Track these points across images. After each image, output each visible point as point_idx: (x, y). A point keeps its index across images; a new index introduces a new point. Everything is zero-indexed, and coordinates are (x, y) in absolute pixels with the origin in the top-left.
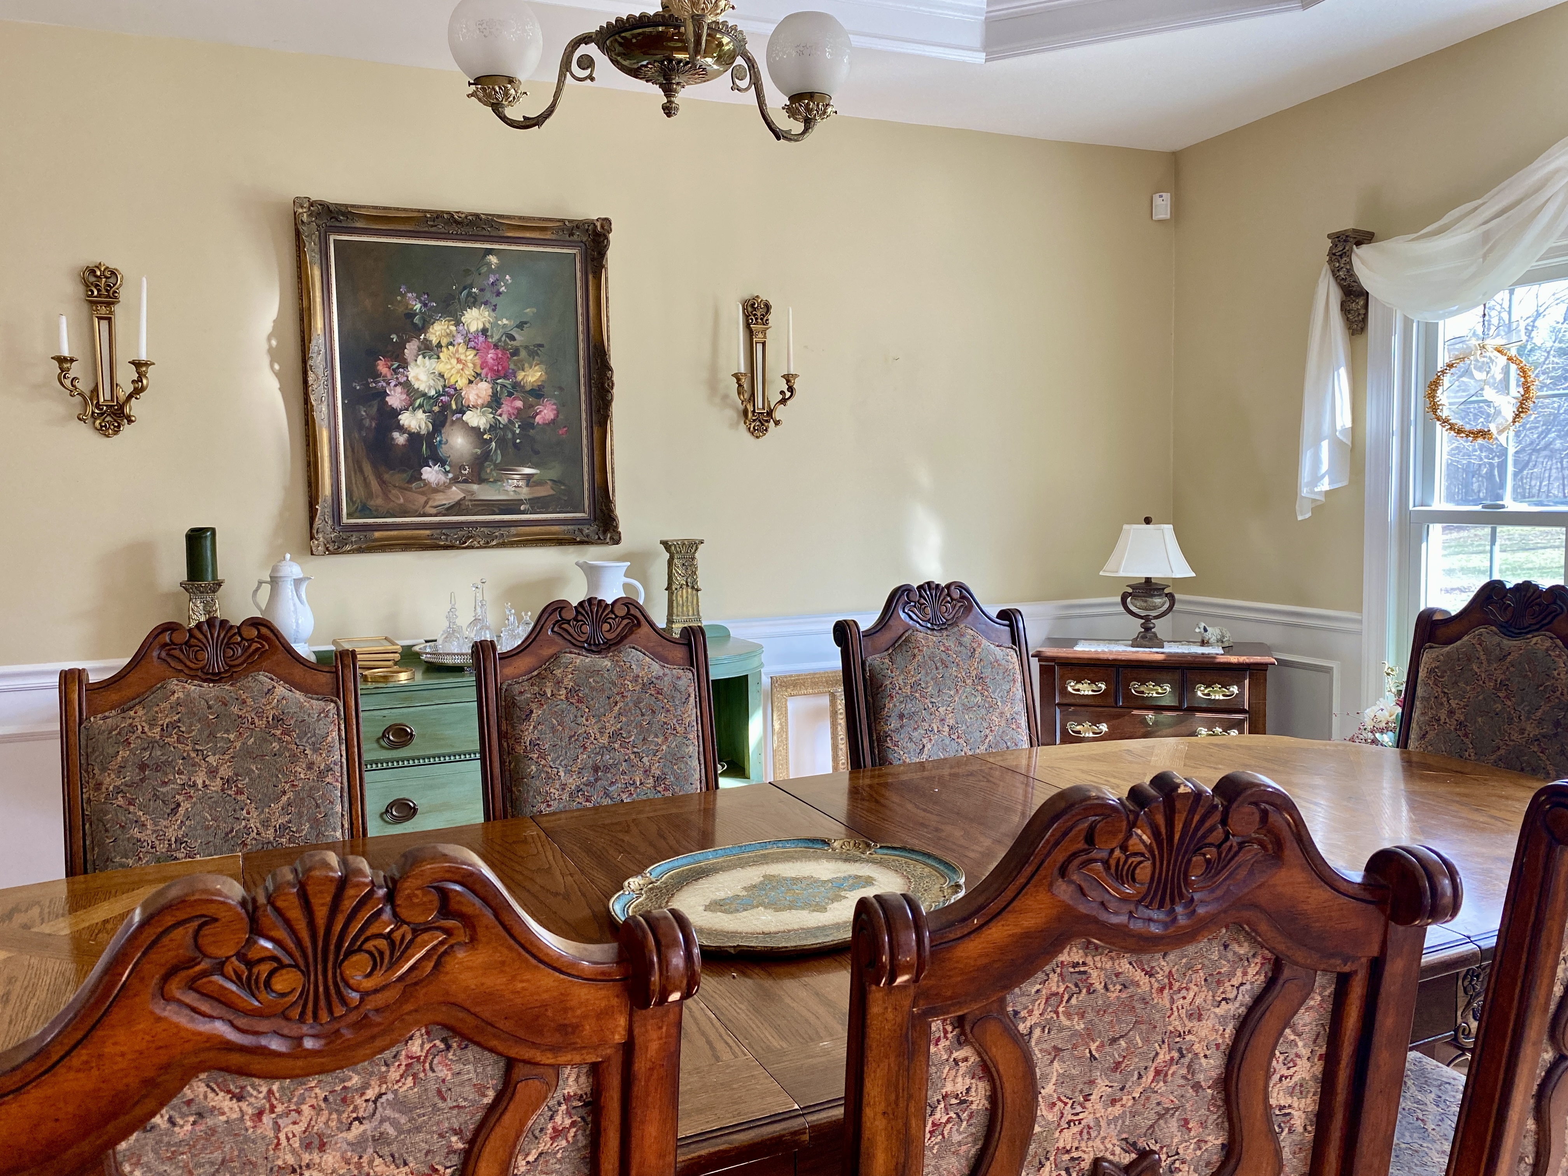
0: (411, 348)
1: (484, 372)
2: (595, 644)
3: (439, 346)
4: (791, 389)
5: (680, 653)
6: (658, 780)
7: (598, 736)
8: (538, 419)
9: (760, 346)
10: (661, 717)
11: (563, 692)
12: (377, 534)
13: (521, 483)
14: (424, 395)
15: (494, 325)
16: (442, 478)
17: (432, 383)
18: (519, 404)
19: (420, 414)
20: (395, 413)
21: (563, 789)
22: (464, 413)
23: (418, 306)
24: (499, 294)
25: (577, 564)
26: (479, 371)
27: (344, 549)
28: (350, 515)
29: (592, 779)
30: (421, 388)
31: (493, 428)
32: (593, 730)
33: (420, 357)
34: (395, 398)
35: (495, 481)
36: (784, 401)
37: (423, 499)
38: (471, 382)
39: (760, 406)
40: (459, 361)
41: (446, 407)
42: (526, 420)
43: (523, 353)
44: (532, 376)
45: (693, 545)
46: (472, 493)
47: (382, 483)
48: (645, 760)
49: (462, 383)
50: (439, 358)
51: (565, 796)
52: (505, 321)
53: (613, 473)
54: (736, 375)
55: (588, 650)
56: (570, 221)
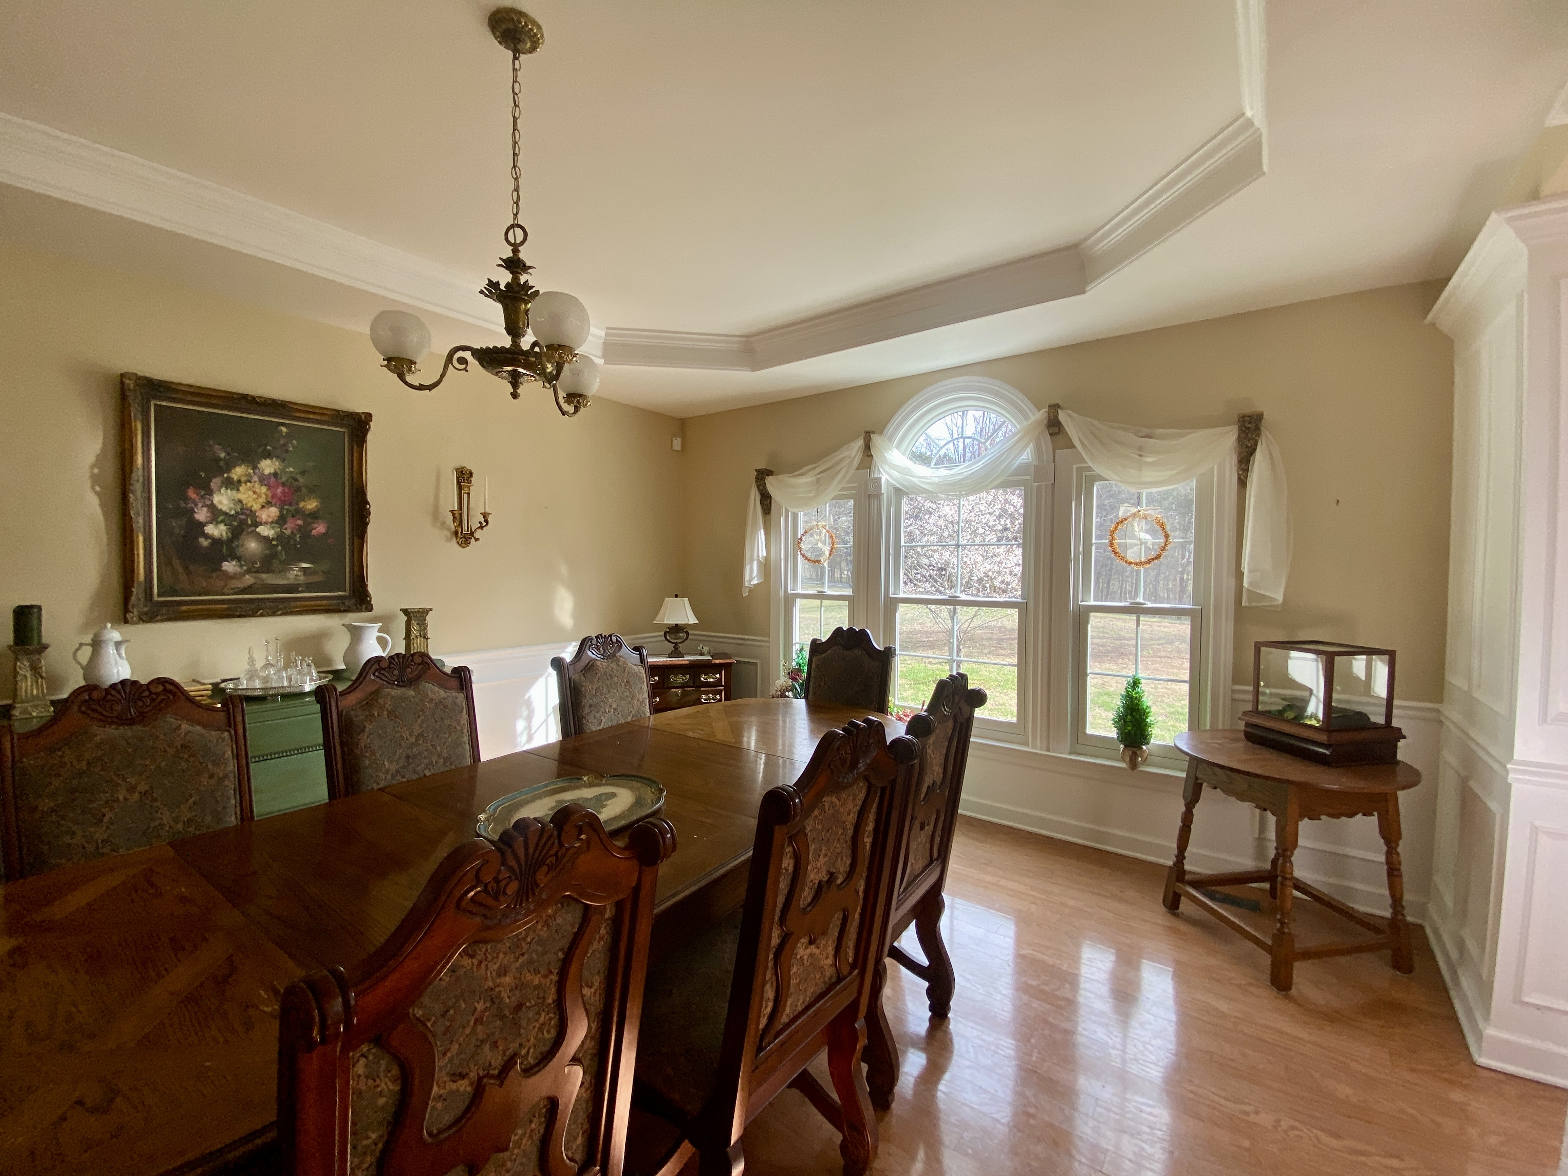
0: (215, 483)
1: (274, 501)
2: (402, 681)
3: (239, 482)
4: (486, 521)
5: (455, 683)
6: (445, 759)
7: (409, 737)
8: (314, 532)
9: (466, 496)
10: (447, 722)
11: (385, 713)
12: (184, 608)
13: (299, 573)
14: (225, 514)
15: (283, 470)
16: (238, 570)
17: (232, 506)
18: (300, 522)
19: (222, 527)
20: (202, 525)
21: (387, 773)
22: (257, 527)
23: (223, 455)
24: (287, 451)
25: (343, 625)
26: (270, 500)
27: (156, 619)
28: (159, 595)
29: (406, 764)
30: (224, 509)
31: (280, 537)
32: (406, 734)
33: (224, 488)
34: (202, 515)
35: (280, 572)
36: (481, 527)
37: (222, 583)
38: (263, 507)
39: (466, 529)
40: (255, 493)
41: (243, 523)
42: (306, 533)
43: (304, 490)
44: (311, 505)
45: (425, 612)
46: (262, 580)
47: (188, 571)
48: (438, 749)
49: (256, 507)
50: (238, 490)
51: (389, 777)
52: (291, 469)
53: (367, 567)
54: (452, 511)
55: (397, 685)
56: (342, 411)
